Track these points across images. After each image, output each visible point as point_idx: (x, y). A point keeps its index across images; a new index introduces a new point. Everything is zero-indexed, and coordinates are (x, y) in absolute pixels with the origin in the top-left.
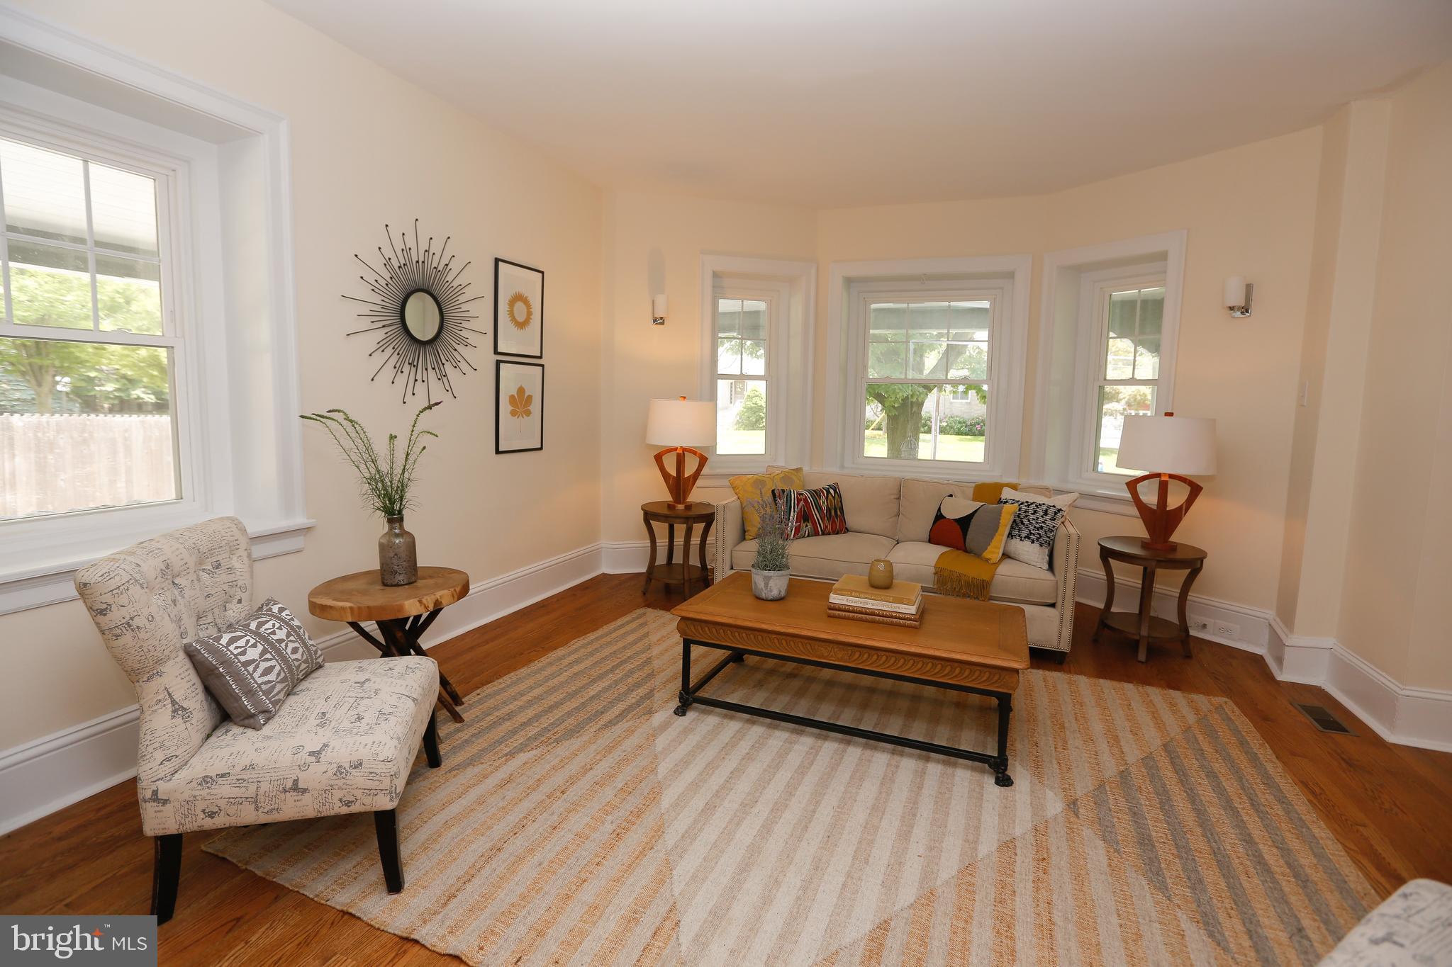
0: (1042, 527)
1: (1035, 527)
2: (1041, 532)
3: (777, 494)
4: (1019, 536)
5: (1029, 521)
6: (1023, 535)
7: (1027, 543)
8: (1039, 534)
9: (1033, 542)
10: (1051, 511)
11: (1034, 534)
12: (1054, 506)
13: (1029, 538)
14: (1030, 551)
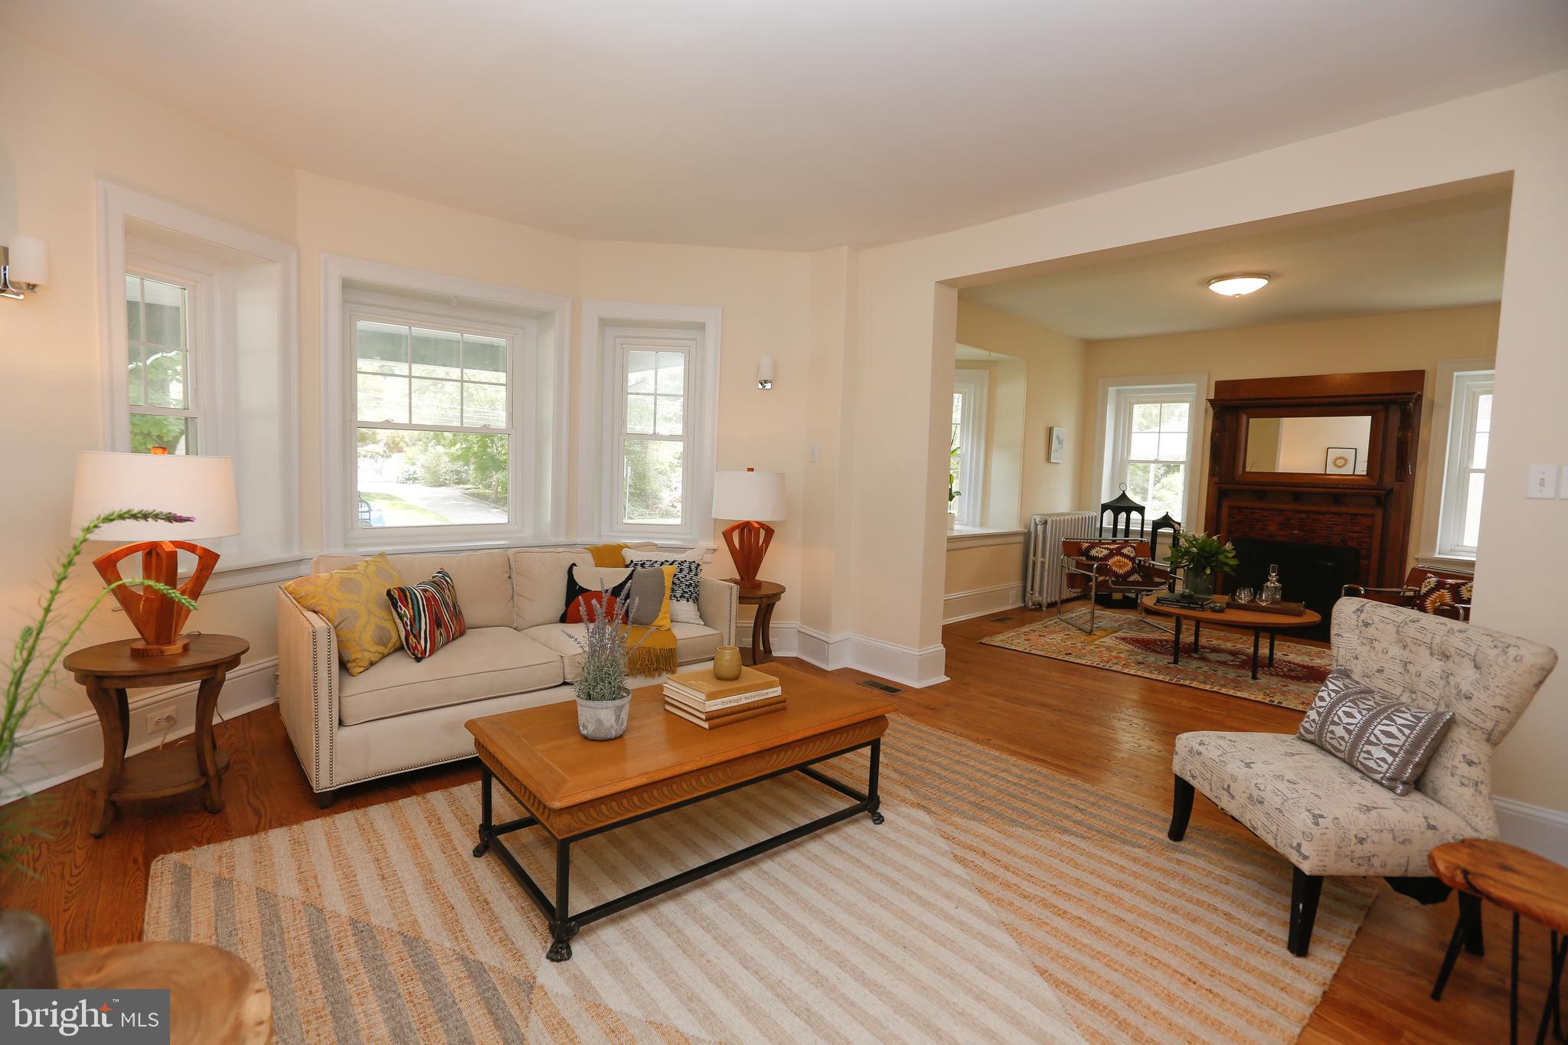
0: (691, 584)
1: (686, 585)
2: (691, 589)
3: (396, 596)
4: (675, 596)
5: (679, 580)
6: (678, 595)
7: (683, 602)
8: (690, 591)
9: (688, 601)
10: (693, 566)
11: (687, 593)
12: (694, 562)
13: (684, 597)
14: (685, 609)
